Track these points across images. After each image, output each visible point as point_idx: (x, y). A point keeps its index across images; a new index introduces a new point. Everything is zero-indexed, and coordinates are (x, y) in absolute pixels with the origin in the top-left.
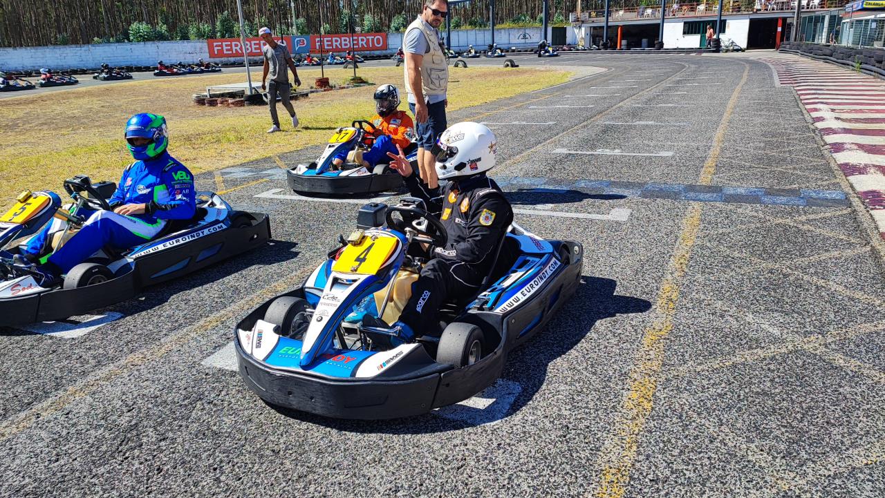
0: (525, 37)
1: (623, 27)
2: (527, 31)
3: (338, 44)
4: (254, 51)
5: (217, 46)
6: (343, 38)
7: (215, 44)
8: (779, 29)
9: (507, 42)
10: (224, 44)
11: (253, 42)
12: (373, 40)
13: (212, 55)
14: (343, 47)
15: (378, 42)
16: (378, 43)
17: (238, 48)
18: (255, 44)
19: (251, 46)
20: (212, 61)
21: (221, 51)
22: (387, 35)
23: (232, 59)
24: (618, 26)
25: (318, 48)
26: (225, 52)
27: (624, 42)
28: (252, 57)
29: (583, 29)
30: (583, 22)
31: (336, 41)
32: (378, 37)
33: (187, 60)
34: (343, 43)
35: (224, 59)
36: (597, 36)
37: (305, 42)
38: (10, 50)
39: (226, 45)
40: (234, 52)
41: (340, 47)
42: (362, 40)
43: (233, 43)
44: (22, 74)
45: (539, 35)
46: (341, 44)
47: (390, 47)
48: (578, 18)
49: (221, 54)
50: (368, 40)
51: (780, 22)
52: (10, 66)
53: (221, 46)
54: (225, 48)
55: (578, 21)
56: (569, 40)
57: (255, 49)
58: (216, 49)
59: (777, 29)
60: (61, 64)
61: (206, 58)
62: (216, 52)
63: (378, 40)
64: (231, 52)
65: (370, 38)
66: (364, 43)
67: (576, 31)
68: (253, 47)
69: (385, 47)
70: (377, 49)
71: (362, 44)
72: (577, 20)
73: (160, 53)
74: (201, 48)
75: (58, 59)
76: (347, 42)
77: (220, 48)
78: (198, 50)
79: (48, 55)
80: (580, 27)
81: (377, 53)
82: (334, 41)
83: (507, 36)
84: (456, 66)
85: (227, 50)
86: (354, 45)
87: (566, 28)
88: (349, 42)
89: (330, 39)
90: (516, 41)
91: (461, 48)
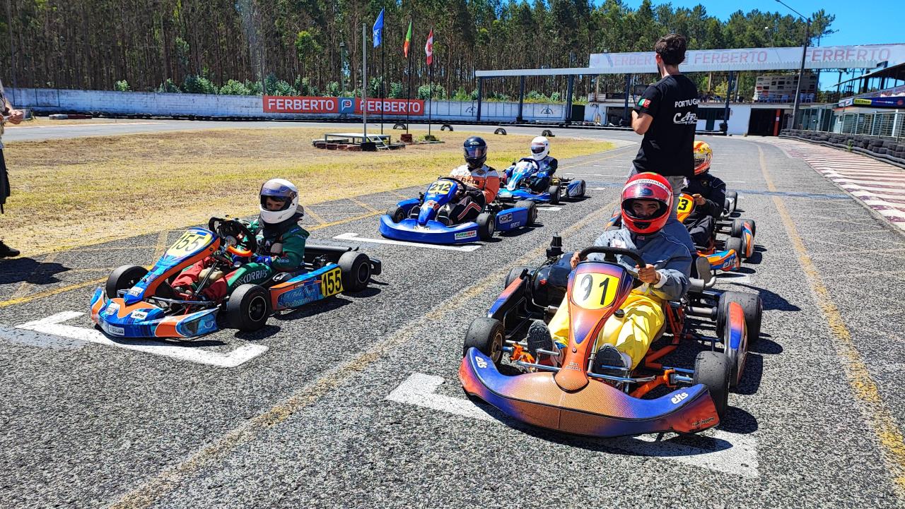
0: (547, 112)
2: (550, 107)
3: (380, 107)
4: (304, 108)
5: (271, 102)
6: (385, 103)
7: (270, 100)
8: (778, 119)
9: (531, 115)
10: (278, 100)
11: (304, 101)
12: (412, 106)
13: (266, 109)
14: (385, 110)
16: (416, 109)
17: (290, 105)
18: (306, 103)
19: (302, 104)
20: (265, 115)
21: (274, 108)
22: (425, 102)
23: (284, 115)
25: (362, 109)
26: (278, 108)
28: (302, 114)
29: (600, 108)
30: (600, 102)
31: (379, 104)
32: (416, 103)
33: (242, 113)
34: (385, 106)
35: (277, 114)
36: (613, 115)
37: (351, 104)
38: (81, 92)
39: (280, 102)
40: (286, 108)
41: (382, 110)
42: (402, 105)
43: (286, 101)
44: (91, 114)
45: (560, 111)
46: (382, 108)
47: (426, 113)
49: (274, 109)
50: (407, 105)
51: (778, 113)
52: (79, 106)
53: (275, 102)
54: (278, 104)
56: (587, 117)
57: (306, 107)
58: (270, 104)
59: (775, 119)
60: (126, 108)
61: (259, 111)
62: (270, 108)
63: (416, 106)
64: (283, 108)
65: (410, 104)
67: (594, 109)
68: (304, 105)
69: (422, 112)
70: (415, 114)
71: (402, 109)
72: (595, 100)
73: (220, 105)
74: (256, 103)
75: (124, 103)
76: (388, 106)
77: (274, 104)
78: (254, 104)
79: (116, 99)
80: (597, 106)
81: (415, 117)
82: (376, 105)
83: (532, 110)
84: (496, 133)
85: (280, 106)
86: (394, 109)
87: (584, 106)
88: (391, 106)
89: (373, 102)
90: (540, 115)
91: (490, 118)
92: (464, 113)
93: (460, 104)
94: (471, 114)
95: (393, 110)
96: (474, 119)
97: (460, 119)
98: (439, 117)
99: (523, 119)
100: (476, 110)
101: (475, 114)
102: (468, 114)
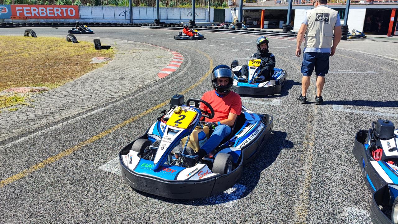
0: (193, 15)
1: (264, 10)
3: (36, 12)
6: (40, 8)
9: (179, 18)
12: (66, 11)
14: (41, 15)
15: (71, 12)
22: (78, 8)
24: (261, 10)
25: (18, 15)
27: (266, 22)
29: (237, 11)
30: (237, 6)
31: (34, 10)
32: (72, 9)
34: (41, 12)
36: (248, 17)
37: (7, 10)
41: (38, 15)
42: (57, 10)
45: (204, 14)
46: (38, 13)
47: (82, 17)
48: (234, 3)
50: (62, 10)
55: (234, 5)
56: (227, 19)
65: (64, 9)
66: (59, 12)
67: (232, 12)
69: (78, 16)
70: (71, 18)
71: (57, 14)
76: (44, 12)
80: (235, 10)
81: (71, 21)
82: (32, 10)
83: (179, 14)
86: (50, 13)
87: (225, 9)
88: (46, 11)
89: (29, 8)
90: (186, 18)
91: (142, 21)
92: (117, 17)
93: (113, 9)
94: (124, 17)
95: (49, 15)
96: (128, 21)
97: (115, 22)
98: (95, 20)
99: (160, 21)
100: (128, 14)
101: (128, 17)
102: (121, 17)
